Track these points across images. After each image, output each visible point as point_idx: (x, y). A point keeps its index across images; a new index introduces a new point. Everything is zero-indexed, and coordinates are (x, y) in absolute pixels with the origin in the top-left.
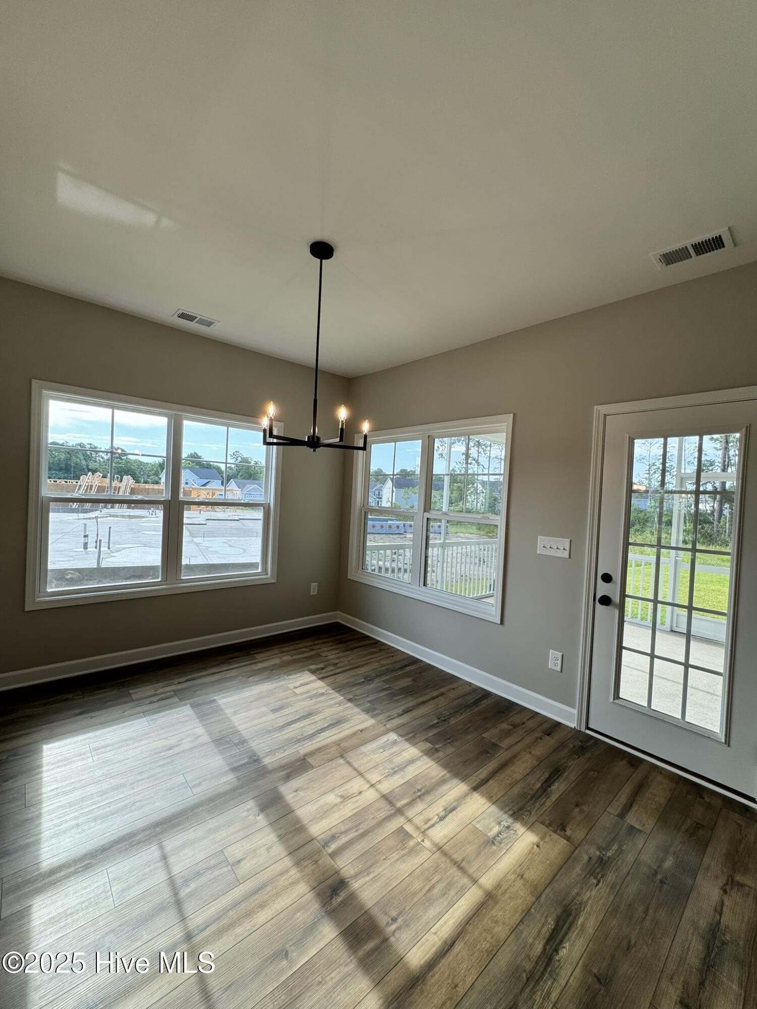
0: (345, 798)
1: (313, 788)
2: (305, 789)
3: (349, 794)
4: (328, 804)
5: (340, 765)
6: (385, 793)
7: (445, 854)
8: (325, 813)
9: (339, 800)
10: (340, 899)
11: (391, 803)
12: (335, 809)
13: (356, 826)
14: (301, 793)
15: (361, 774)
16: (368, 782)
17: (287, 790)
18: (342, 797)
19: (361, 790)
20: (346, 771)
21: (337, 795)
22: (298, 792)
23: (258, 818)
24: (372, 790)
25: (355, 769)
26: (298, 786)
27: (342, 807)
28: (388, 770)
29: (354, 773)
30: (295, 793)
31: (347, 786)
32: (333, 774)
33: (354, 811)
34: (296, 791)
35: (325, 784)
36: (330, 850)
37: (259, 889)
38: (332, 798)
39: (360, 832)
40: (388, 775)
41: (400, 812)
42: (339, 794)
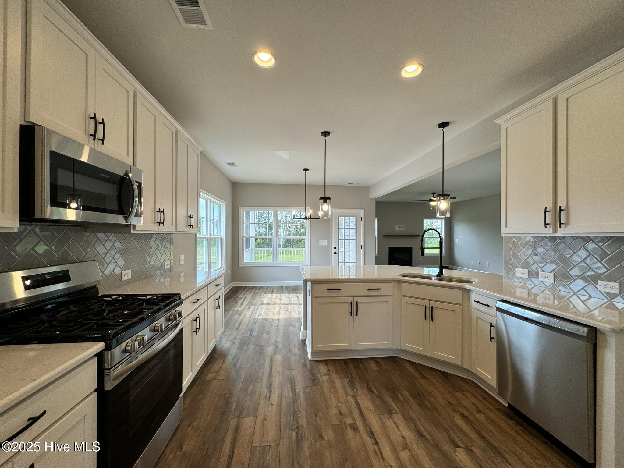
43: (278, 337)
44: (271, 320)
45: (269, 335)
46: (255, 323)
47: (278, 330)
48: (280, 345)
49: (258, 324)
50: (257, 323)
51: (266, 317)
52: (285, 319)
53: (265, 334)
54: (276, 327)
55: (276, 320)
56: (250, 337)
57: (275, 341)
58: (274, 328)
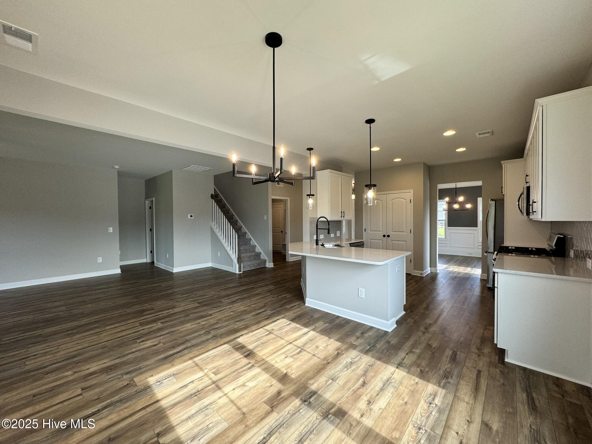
0: (244, 385)
1: (262, 388)
2: (266, 387)
3: (241, 387)
4: (253, 381)
5: (245, 406)
6: (219, 391)
7: (200, 368)
8: (254, 377)
9: (246, 384)
10: (247, 353)
11: (217, 386)
12: (249, 379)
13: (238, 373)
14: (268, 384)
15: (232, 401)
16: (228, 397)
17: (277, 386)
18: (245, 386)
19: (233, 391)
20: (241, 403)
21: (248, 386)
22: (270, 385)
23: (286, 371)
24: (226, 392)
25: (235, 405)
26: (271, 388)
27: (245, 381)
28: (212, 407)
29: (236, 402)
30: (272, 384)
31: (242, 392)
32: (250, 399)
33: (238, 379)
34: (271, 385)
35: (256, 391)
36: (251, 364)
37: (275, 352)
38: (251, 384)
39: (237, 371)
40: (212, 403)
41: (214, 382)
42: (246, 387)
43: (419, 336)
44: (413, 369)
45: (429, 343)
46: (447, 375)
47: (413, 346)
48: (422, 329)
49: (440, 369)
50: (441, 372)
51: (421, 381)
52: (387, 362)
53: (434, 346)
54: (413, 352)
55: (405, 367)
56: (455, 350)
57: (425, 334)
58: (418, 351)
